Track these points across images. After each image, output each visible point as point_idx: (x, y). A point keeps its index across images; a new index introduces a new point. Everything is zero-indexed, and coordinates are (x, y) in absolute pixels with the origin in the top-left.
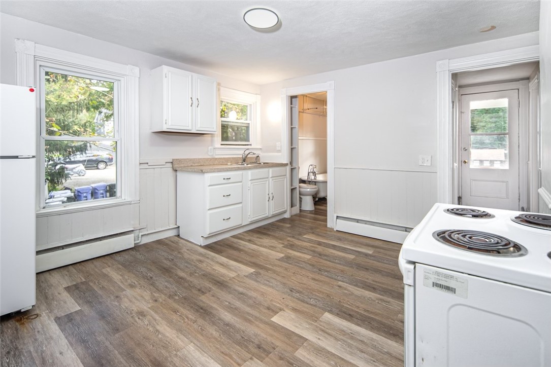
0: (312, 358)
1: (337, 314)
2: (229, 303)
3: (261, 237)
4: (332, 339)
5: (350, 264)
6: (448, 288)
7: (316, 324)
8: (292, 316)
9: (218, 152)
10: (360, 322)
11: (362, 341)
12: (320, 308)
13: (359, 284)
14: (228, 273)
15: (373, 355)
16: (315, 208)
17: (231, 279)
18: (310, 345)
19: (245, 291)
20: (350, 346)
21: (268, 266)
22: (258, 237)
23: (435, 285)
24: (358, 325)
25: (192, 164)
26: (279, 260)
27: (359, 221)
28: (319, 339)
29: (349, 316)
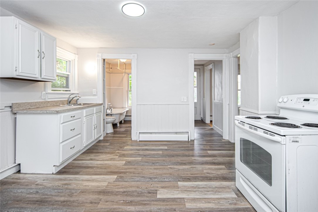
0: (195, 205)
1: (183, 181)
2: (124, 201)
3: (97, 155)
4: (193, 192)
5: (163, 156)
6: (296, 141)
7: (179, 189)
8: (165, 191)
9: (50, 96)
10: (195, 180)
11: (203, 187)
12: (173, 181)
13: (177, 164)
14: (100, 184)
15: (212, 191)
16: (114, 131)
17: (107, 186)
18: (187, 200)
19: (125, 190)
20: (202, 191)
21: (122, 171)
22: (95, 156)
23: (293, 141)
24: (195, 182)
25: (29, 107)
26: (125, 165)
27: (152, 133)
28: (188, 195)
29: (188, 179)
